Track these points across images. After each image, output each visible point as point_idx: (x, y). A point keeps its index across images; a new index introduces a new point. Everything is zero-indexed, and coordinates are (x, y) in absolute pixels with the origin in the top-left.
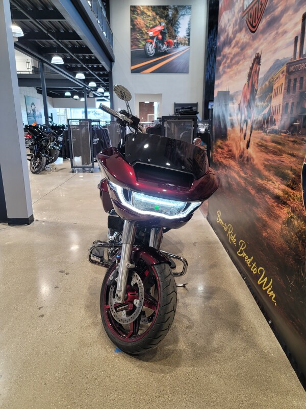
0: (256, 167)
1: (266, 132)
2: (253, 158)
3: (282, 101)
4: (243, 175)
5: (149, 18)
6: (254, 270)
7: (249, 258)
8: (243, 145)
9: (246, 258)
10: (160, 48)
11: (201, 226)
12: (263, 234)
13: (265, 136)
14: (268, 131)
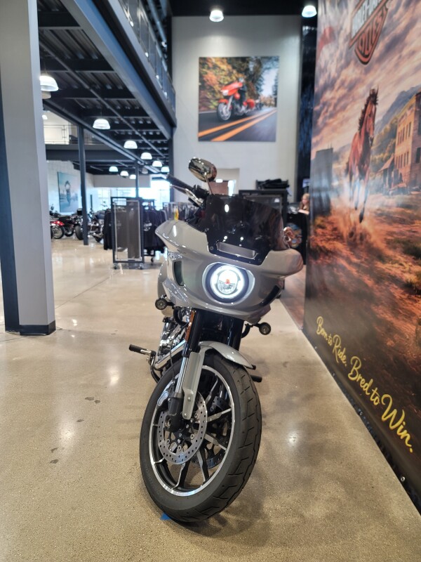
0: (375, 246)
1: (388, 194)
2: (369, 234)
3: (410, 147)
4: (355, 260)
5: (224, 73)
6: (375, 400)
7: (367, 381)
8: (354, 217)
9: (361, 383)
10: (237, 110)
11: (294, 341)
12: (389, 343)
13: (387, 201)
14: (391, 193)
